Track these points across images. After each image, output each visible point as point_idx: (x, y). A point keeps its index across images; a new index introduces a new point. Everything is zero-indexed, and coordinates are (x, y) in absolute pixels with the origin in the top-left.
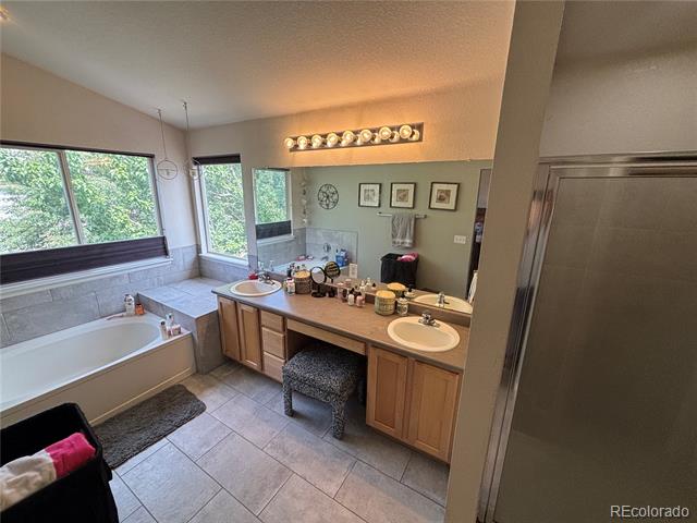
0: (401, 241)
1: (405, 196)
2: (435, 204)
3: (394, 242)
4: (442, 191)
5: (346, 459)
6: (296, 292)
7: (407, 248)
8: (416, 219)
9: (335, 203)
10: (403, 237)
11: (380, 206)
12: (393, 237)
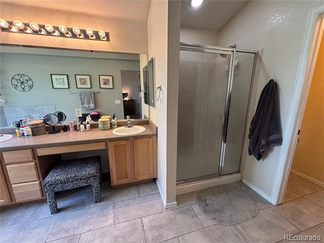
0: (87, 106)
1: (85, 82)
2: (102, 86)
3: (84, 107)
4: (105, 80)
5: (109, 206)
6: (33, 135)
7: (92, 109)
8: (94, 94)
9: (31, 87)
10: (89, 103)
11: (69, 88)
12: (82, 104)
